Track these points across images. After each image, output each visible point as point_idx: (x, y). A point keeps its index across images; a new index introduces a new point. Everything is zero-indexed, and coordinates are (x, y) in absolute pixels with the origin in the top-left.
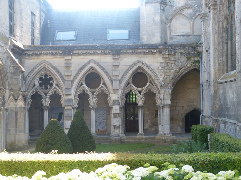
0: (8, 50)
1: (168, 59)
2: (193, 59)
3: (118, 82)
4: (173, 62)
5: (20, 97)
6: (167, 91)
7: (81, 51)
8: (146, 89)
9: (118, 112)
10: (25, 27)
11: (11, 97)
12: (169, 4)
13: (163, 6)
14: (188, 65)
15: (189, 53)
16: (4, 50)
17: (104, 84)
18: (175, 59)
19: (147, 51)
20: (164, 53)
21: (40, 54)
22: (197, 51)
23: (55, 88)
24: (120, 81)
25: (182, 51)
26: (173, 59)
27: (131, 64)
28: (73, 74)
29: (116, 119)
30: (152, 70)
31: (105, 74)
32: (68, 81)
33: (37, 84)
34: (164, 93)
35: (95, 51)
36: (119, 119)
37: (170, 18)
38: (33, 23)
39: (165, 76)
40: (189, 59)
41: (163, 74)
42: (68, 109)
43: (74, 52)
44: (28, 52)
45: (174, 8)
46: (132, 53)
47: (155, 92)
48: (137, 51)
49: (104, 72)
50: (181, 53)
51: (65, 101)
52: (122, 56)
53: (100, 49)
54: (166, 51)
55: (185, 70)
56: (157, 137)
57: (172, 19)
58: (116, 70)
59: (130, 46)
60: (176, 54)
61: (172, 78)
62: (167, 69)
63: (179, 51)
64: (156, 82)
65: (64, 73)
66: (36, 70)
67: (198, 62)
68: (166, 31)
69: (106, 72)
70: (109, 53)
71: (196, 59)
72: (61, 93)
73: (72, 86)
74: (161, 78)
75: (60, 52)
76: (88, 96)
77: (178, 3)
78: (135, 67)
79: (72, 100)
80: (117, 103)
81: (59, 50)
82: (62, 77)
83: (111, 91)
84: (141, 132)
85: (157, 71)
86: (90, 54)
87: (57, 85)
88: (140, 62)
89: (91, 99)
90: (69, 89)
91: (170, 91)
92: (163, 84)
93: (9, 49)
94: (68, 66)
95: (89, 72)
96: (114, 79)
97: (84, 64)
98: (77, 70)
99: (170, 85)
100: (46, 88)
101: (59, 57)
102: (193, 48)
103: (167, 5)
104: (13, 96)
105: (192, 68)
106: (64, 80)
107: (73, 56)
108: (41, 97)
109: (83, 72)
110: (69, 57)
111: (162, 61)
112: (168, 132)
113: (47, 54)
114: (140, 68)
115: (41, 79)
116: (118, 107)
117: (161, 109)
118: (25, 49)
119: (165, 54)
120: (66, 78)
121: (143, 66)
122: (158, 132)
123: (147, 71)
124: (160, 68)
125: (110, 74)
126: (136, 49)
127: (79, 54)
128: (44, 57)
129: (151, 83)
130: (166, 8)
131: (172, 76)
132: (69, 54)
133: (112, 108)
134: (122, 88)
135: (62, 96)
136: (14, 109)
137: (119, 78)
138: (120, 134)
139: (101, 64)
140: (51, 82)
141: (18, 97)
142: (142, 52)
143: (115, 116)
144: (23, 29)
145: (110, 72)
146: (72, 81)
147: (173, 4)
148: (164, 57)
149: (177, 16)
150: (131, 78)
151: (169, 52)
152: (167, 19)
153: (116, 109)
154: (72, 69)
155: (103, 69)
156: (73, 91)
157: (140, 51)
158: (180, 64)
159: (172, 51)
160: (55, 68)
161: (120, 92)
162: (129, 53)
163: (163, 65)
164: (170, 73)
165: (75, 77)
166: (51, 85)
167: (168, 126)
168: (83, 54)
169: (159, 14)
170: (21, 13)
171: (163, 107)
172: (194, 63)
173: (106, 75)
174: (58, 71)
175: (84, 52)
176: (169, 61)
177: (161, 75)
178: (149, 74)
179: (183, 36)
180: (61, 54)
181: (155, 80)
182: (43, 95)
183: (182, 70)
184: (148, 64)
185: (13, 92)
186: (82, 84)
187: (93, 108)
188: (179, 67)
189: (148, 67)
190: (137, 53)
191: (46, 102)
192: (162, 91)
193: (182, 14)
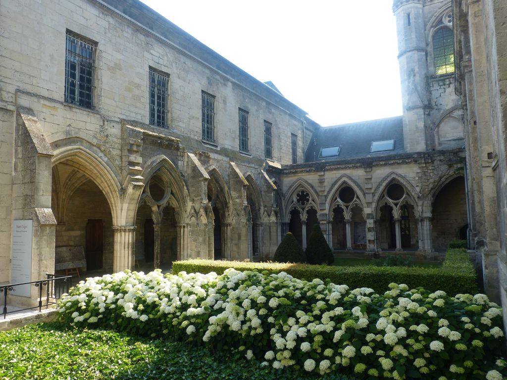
0: (262, 171)
1: (425, 168)
2: (455, 166)
3: (371, 195)
4: (432, 171)
5: (273, 213)
6: (426, 202)
7: (333, 167)
8: (403, 202)
9: (372, 226)
10: (284, 148)
11: (265, 213)
12: (436, 107)
13: (428, 110)
14: (450, 173)
15: (450, 160)
16: (258, 171)
17: (358, 197)
18: (434, 168)
19: (401, 161)
20: (420, 161)
21: (296, 172)
22: (459, 157)
23: (311, 203)
24: (373, 194)
25: (442, 158)
26: (430, 168)
27: (384, 176)
28: (327, 189)
29: (371, 233)
30: (408, 181)
31: (358, 187)
32: (322, 196)
33: (295, 200)
34: (422, 206)
35: (347, 165)
36: (373, 233)
37: (438, 122)
38: (294, 144)
39: (423, 187)
40: (450, 166)
41: (420, 185)
42: (322, 224)
43: (327, 167)
44: (285, 171)
45: (442, 111)
46: (385, 165)
47: (413, 204)
48: (390, 162)
49: (356, 185)
50: (440, 160)
51: (320, 216)
52: (374, 168)
53: (351, 164)
54: (421, 160)
55: (446, 179)
56: (417, 253)
57: (440, 123)
58: (368, 183)
59: (381, 157)
60: (435, 162)
61: (432, 189)
62: (425, 179)
63: (439, 158)
64: (413, 194)
65: (318, 189)
66: (293, 187)
67: (462, 169)
68: (434, 137)
69: (359, 186)
70: (360, 167)
71: (459, 166)
72: (316, 209)
73: (326, 201)
74: (418, 189)
75: (314, 169)
76: (342, 210)
77: (447, 105)
78: (389, 179)
79: (327, 215)
80: (371, 217)
81: (312, 167)
82: (316, 192)
83: (365, 205)
84: (399, 247)
85: (413, 181)
86: (342, 169)
87: (313, 200)
88: (393, 173)
89: (345, 213)
90: (323, 204)
91: (430, 202)
92: (421, 195)
93: (264, 171)
94: (322, 182)
95: (342, 187)
96: (367, 192)
97: (336, 179)
98: (331, 185)
99: (430, 196)
100: (303, 204)
101: (313, 173)
102: (454, 153)
103: (433, 109)
104: (267, 212)
105: (456, 176)
106: (318, 195)
107: (326, 172)
108: (299, 212)
109: (336, 187)
110: (322, 173)
111: (419, 171)
112: (429, 248)
113: (302, 172)
114: (394, 179)
115: (298, 195)
116: (371, 221)
117: (420, 223)
118: (283, 168)
119: (421, 163)
120: (320, 194)
121: (397, 177)
122: (418, 248)
123: (402, 182)
124: (417, 178)
125: (363, 188)
126: (388, 160)
127: (331, 170)
128: (300, 174)
129: (408, 194)
130: (431, 113)
131: (431, 186)
132: (321, 171)
133: (366, 222)
134: (375, 201)
135: (318, 211)
136: (268, 224)
137: (373, 191)
138: (376, 249)
139: (354, 178)
140: (307, 197)
141: (271, 213)
142: (395, 163)
143: (370, 230)
144: (282, 151)
145: (362, 185)
146: (326, 197)
147: (440, 107)
148: (420, 166)
149: (446, 120)
150: (386, 191)
151: (425, 160)
152: (434, 124)
153: (370, 223)
154: (326, 184)
155: (355, 182)
156: (327, 206)
157: (392, 162)
158: (440, 173)
159: (429, 159)
160: (309, 184)
161: (374, 205)
162: (381, 165)
163: (420, 175)
164: (428, 183)
165: (329, 192)
166: (308, 200)
167: (429, 241)
168: (335, 169)
169: (423, 120)
170: (279, 136)
171: (422, 220)
172: (457, 170)
173: (358, 189)
174: (312, 187)
175: (336, 167)
176: (426, 171)
177: (417, 186)
178: (404, 185)
179: (454, 140)
180: (314, 171)
181: (411, 192)
182: (301, 210)
183: (443, 179)
184: (403, 175)
185: (266, 209)
186: (336, 199)
187: (348, 222)
188: (439, 175)
189: (403, 177)
190: (390, 164)
191: (304, 217)
192: (420, 203)
193: (452, 117)
